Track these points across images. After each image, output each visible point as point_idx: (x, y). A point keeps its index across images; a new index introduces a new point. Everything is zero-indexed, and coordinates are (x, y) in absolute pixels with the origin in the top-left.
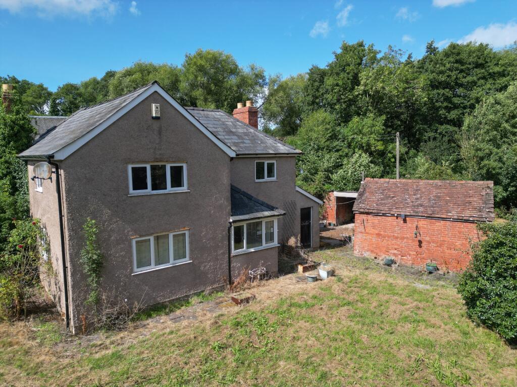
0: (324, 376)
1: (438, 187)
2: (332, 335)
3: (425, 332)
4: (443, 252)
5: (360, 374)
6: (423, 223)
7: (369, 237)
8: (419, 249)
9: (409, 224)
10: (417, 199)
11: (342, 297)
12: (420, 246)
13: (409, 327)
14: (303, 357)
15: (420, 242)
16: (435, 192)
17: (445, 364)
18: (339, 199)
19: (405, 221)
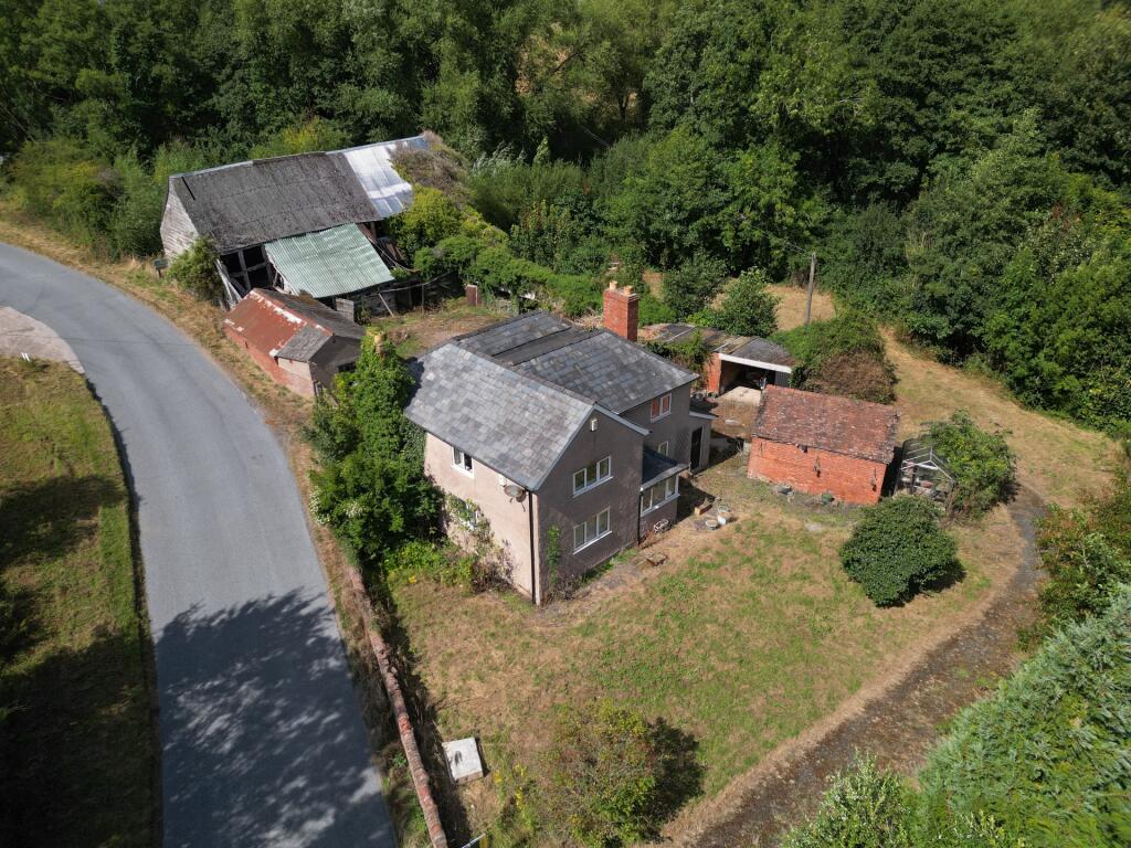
0: (738, 634)
1: (846, 409)
2: (739, 598)
3: (808, 589)
4: (840, 483)
5: (761, 631)
6: (824, 455)
7: (765, 461)
8: (817, 479)
9: (809, 454)
10: (821, 424)
11: (742, 551)
12: (818, 476)
13: (797, 583)
14: (721, 619)
15: (819, 472)
16: (841, 415)
17: (818, 618)
18: (724, 363)
19: (806, 451)
